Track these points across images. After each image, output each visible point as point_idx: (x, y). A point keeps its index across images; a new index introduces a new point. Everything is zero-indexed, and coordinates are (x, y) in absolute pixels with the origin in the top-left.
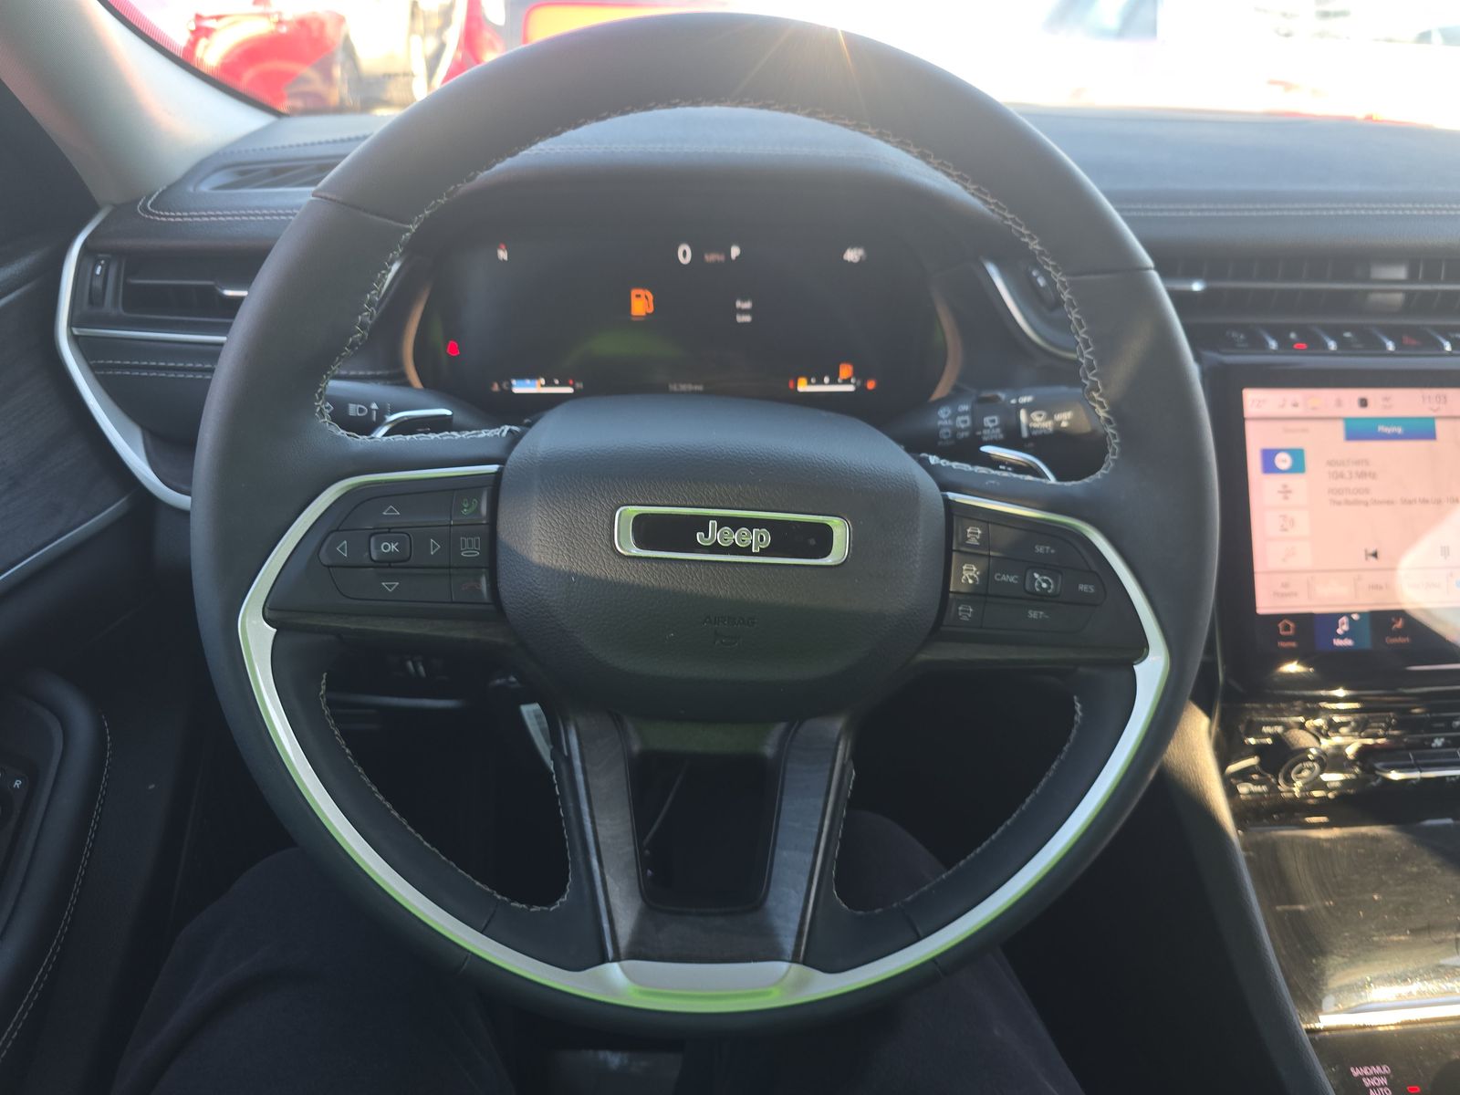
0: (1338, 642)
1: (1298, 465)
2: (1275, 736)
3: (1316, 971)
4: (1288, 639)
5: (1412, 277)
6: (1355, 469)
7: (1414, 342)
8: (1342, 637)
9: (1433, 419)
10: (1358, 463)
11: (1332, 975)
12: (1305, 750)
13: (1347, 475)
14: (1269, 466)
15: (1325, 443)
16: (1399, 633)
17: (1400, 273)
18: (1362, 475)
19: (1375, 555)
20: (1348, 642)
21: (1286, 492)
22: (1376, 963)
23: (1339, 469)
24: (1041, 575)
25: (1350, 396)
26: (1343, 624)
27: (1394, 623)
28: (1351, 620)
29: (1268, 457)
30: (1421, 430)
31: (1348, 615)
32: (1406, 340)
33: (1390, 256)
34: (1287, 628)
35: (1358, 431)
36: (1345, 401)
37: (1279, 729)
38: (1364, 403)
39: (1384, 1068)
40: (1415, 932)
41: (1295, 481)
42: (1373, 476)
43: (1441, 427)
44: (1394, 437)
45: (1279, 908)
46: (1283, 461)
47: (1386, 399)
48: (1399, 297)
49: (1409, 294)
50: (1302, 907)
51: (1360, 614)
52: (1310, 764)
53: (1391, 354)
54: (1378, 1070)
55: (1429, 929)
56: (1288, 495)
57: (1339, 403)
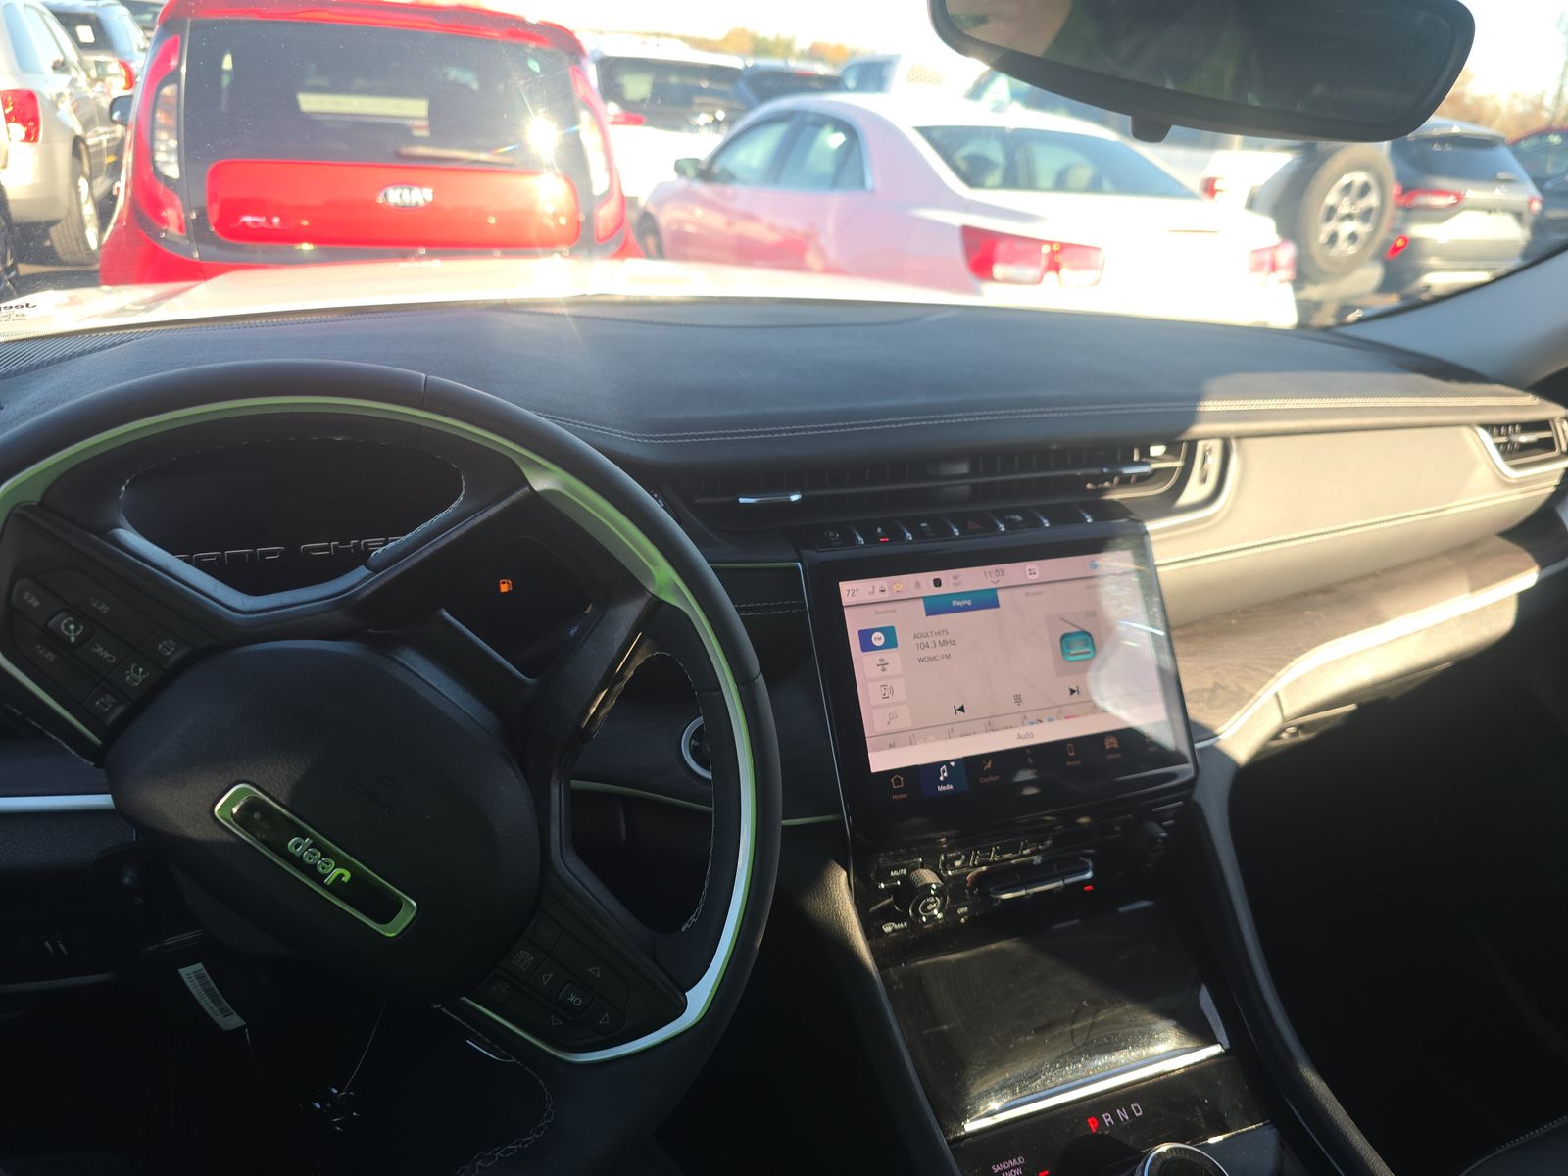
0: (941, 788)
1: (891, 641)
2: (901, 878)
3: (959, 1083)
4: (899, 791)
5: (974, 472)
6: (937, 639)
7: (977, 527)
8: (944, 783)
9: (995, 590)
10: (938, 633)
11: (973, 1084)
12: (928, 886)
13: (931, 645)
14: (867, 645)
15: (911, 620)
16: (989, 773)
17: (963, 468)
18: (944, 643)
19: (962, 709)
20: (950, 787)
21: (883, 665)
22: (1008, 1065)
23: (924, 640)
24: (69, 638)
25: (926, 579)
26: (944, 772)
27: (985, 765)
28: (949, 768)
29: (865, 636)
30: (986, 600)
31: (947, 763)
32: (971, 525)
33: (955, 456)
34: (897, 782)
35: (936, 607)
36: (921, 583)
37: (904, 872)
38: (937, 583)
39: (1019, 1159)
40: (1038, 1030)
41: (888, 655)
42: (953, 643)
43: (1000, 595)
44: (966, 608)
45: (925, 1032)
46: (878, 639)
47: (955, 578)
48: (966, 489)
49: (974, 487)
50: (945, 1027)
51: (956, 761)
52: (933, 899)
53: (958, 538)
54: (1014, 1163)
55: (1050, 1025)
56: (886, 667)
57: (918, 585)
